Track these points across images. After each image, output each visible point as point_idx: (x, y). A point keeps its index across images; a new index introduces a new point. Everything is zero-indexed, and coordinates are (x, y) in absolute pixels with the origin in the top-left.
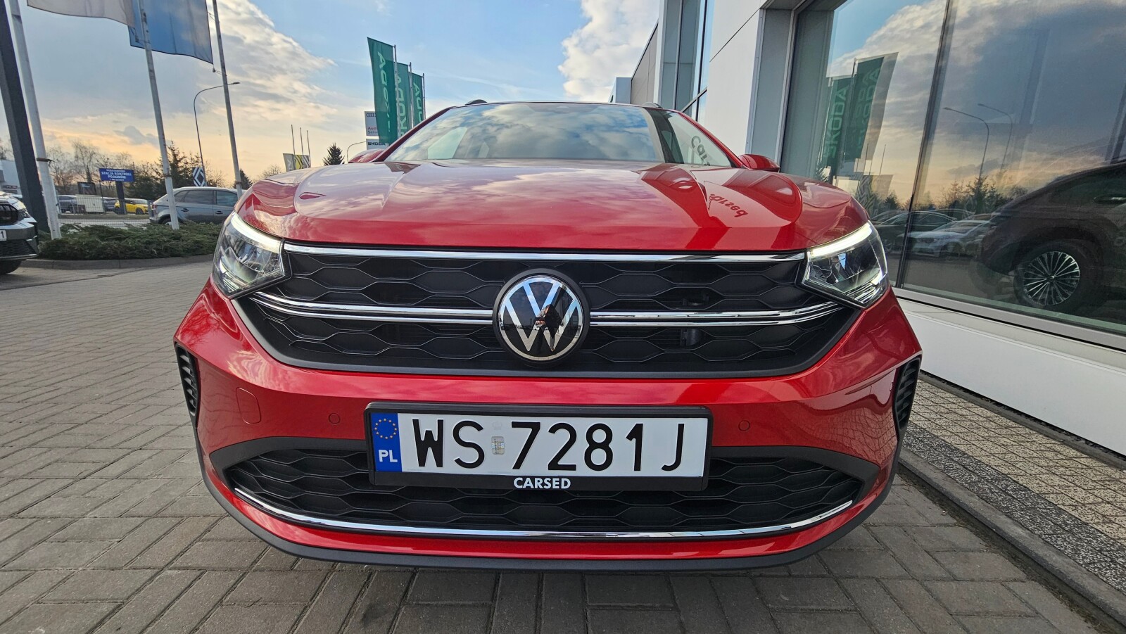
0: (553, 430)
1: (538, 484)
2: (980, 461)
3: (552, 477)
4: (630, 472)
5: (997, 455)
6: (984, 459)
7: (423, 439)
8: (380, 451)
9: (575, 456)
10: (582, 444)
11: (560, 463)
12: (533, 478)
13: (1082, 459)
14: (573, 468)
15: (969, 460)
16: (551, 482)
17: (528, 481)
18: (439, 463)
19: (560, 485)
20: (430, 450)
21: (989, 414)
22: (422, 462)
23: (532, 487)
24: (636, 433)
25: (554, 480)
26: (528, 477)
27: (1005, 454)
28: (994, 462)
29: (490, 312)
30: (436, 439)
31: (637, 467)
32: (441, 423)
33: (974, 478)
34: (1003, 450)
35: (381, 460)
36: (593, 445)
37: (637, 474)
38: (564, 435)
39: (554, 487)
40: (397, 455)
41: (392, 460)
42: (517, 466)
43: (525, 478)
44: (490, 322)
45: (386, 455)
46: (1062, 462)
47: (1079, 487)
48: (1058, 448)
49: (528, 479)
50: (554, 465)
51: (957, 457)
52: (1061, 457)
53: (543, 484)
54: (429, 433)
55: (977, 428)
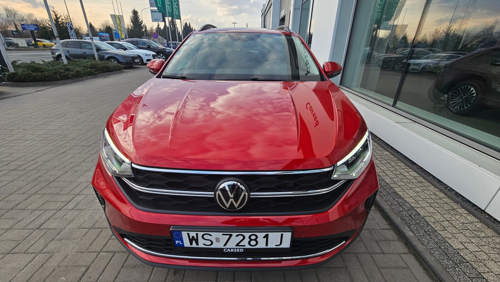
0: (237, 236)
1: (232, 250)
2: (405, 200)
3: (237, 249)
4: (264, 246)
5: (413, 197)
6: (407, 199)
7: (191, 238)
8: (176, 241)
9: (245, 243)
10: (247, 240)
11: (240, 244)
12: (230, 249)
13: (445, 199)
14: (244, 246)
15: (401, 200)
16: (237, 250)
17: (229, 250)
18: (197, 244)
19: (240, 251)
20: (194, 241)
21: (416, 175)
22: (191, 244)
23: (230, 251)
24: (266, 237)
25: (238, 249)
26: (229, 248)
27: (416, 196)
28: (410, 200)
29: (213, 193)
30: (196, 238)
31: (267, 245)
32: (197, 234)
34: (416, 194)
35: (177, 243)
36: (251, 240)
37: (267, 247)
38: (241, 237)
39: (238, 251)
40: (182, 242)
41: (180, 243)
42: (225, 245)
43: (227, 249)
44: (213, 196)
45: (179, 242)
46: (436, 201)
47: (439, 213)
48: (437, 193)
49: (229, 249)
50: (237, 245)
51: (397, 198)
52: (437, 198)
53: (234, 251)
54: (193, 237)
55: (409, 183)
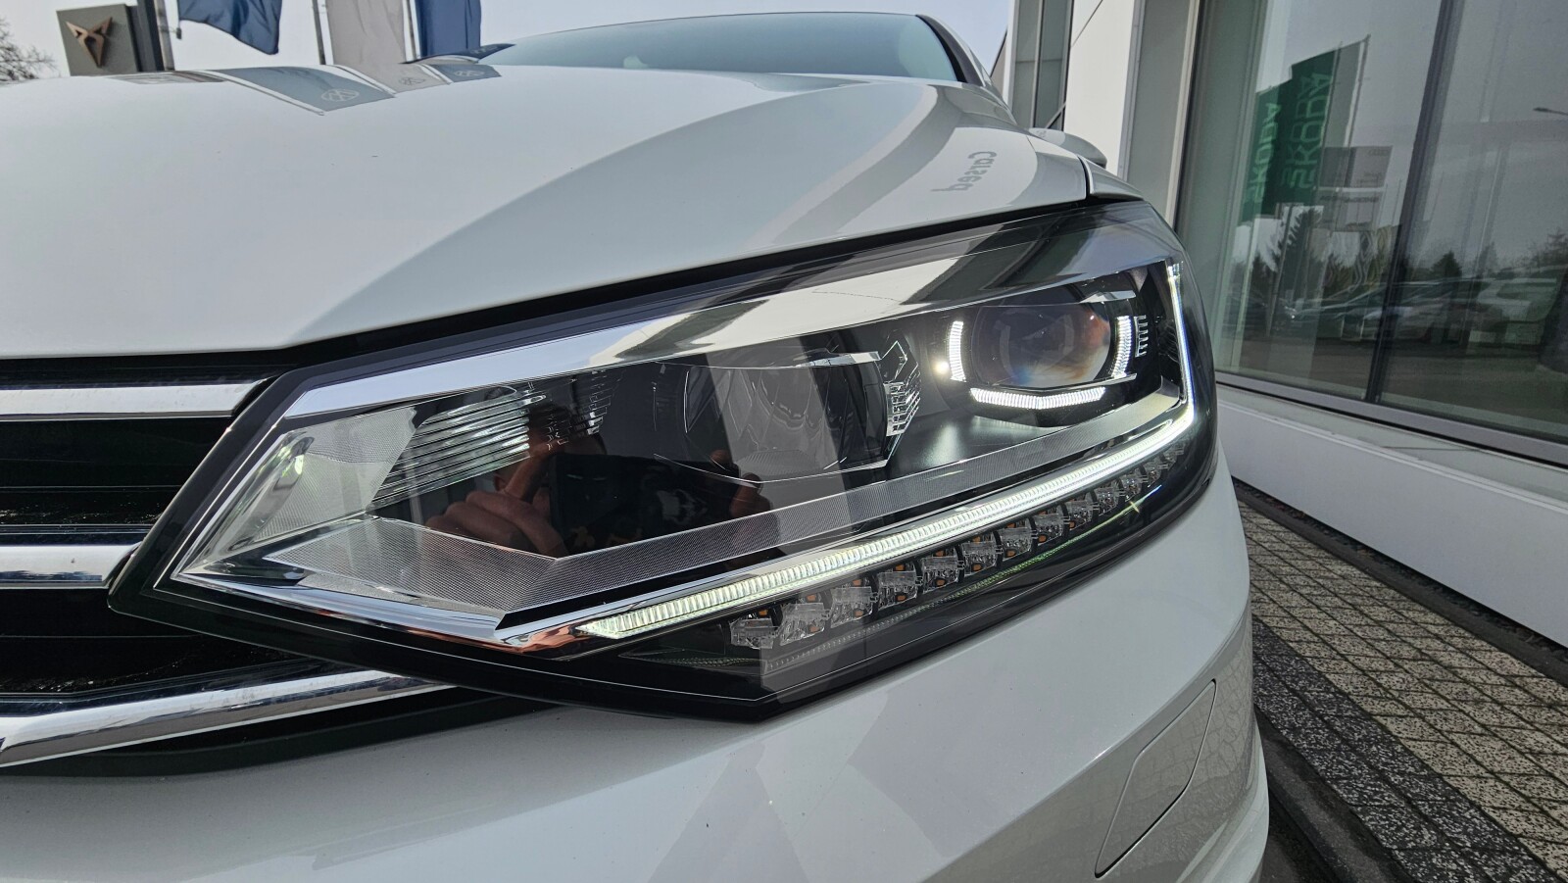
2: (1456, 790)
5: (1506, 778)
6: (1469, 787)
15: (1428, 785)
21: (1516, 667)
27: (1530, 777)
28: (1491, 795)
33: (1428, 837)
34: (1525, 765)
51: (1402, 774)
55: (1477, 702)
